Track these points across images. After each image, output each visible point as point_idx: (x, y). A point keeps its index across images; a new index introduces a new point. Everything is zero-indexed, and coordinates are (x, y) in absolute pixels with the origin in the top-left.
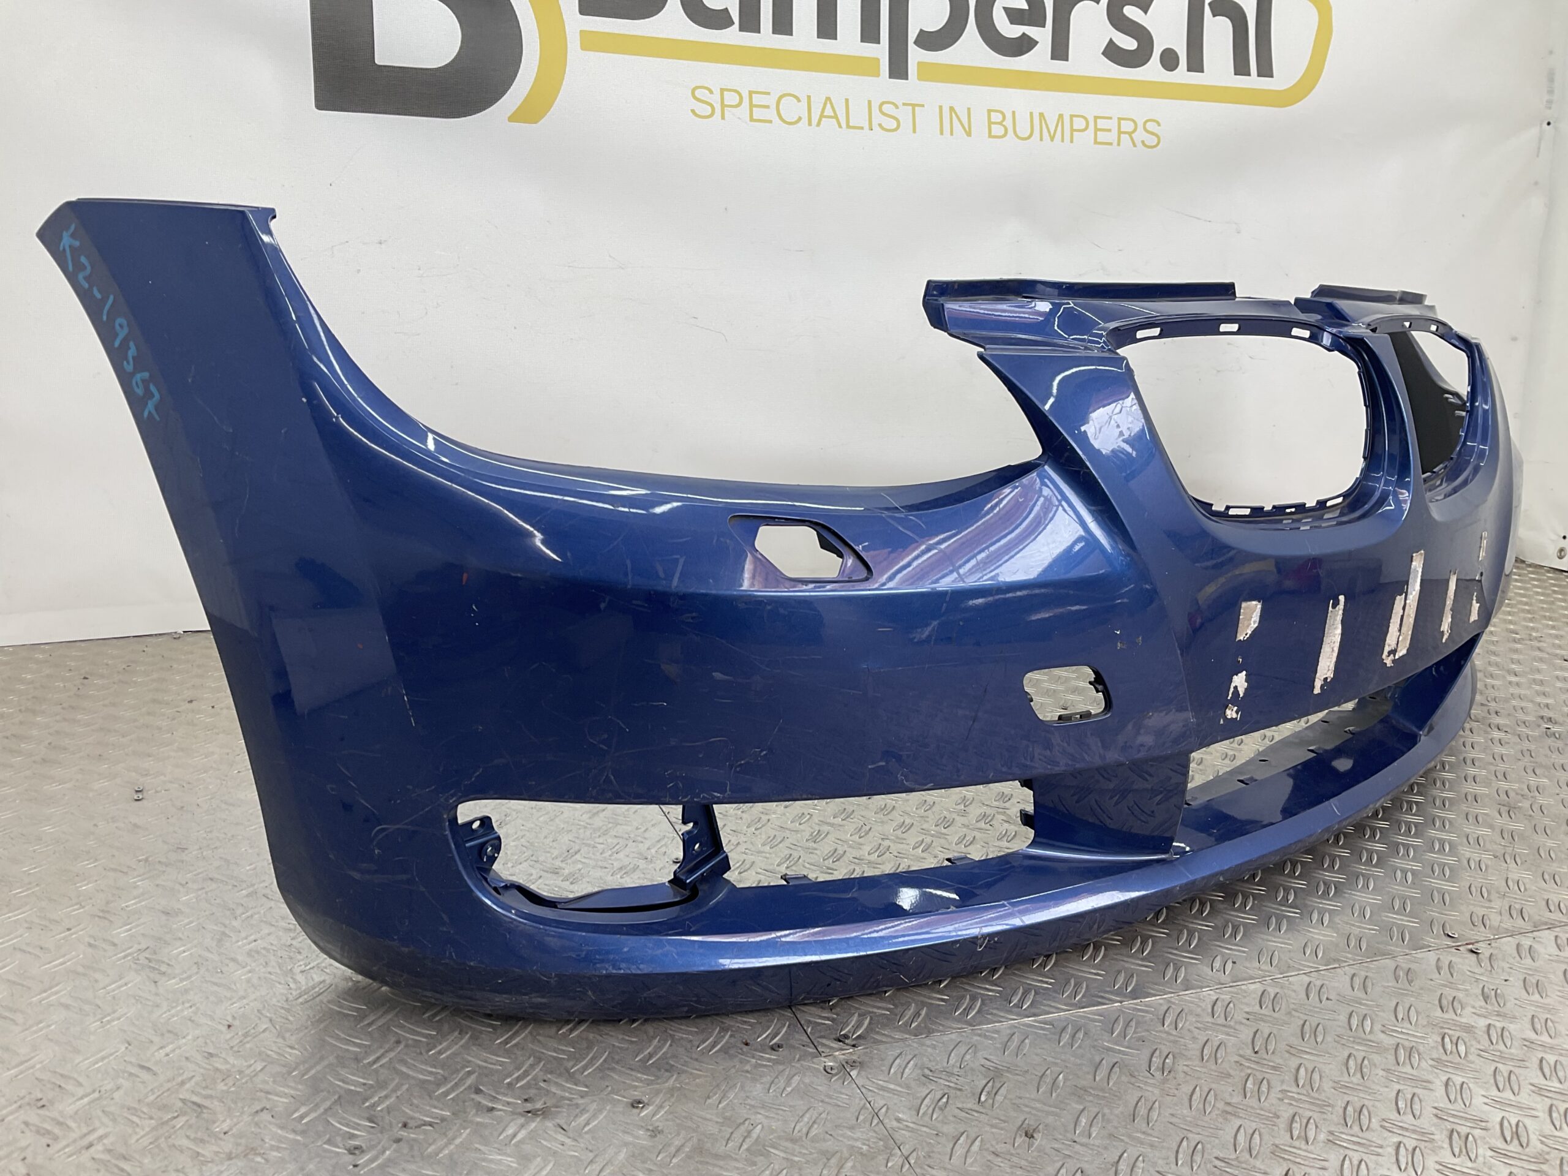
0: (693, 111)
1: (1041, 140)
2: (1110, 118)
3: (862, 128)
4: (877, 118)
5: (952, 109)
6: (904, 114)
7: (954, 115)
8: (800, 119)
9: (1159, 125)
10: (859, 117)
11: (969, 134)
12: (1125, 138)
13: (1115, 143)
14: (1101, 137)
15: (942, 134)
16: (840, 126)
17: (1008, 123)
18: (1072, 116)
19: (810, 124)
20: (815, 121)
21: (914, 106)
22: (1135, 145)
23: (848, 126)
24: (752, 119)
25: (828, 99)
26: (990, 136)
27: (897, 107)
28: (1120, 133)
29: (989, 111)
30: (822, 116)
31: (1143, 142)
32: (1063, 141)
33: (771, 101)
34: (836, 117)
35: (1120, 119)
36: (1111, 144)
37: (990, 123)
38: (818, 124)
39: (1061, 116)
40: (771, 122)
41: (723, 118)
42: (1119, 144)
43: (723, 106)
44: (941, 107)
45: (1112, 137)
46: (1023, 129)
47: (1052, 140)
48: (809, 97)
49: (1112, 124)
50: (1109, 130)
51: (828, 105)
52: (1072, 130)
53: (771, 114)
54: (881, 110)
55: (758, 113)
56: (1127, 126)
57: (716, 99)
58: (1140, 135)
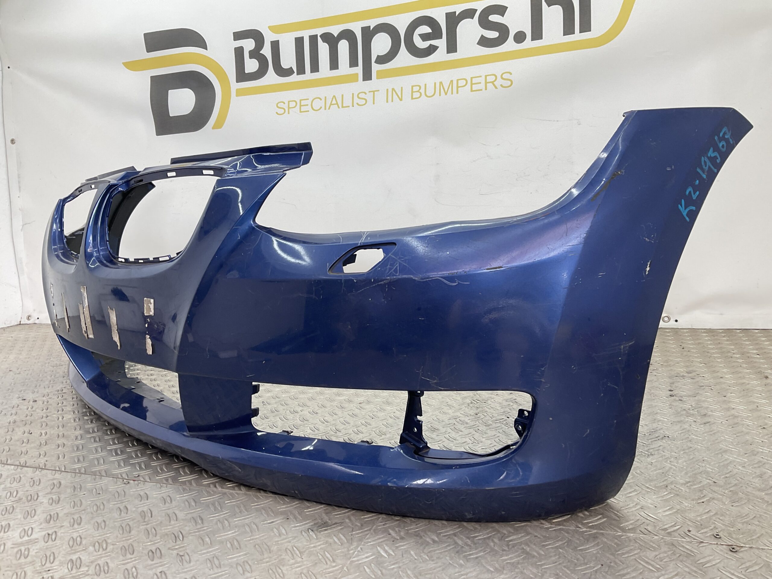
0: (277, 113)
1: (440, 95)
2: (481, 76)
3: (349, 107)
4: (356, 100)
5: (393, 89)
6: (369, 97)
7: (394, 92)
8: (321, 107)
9: (511, 74)
10: (348, 102)
11: (401, 100)
12: (490, 86)
13: (484, 90)
14: (475, 87)
15: (387, 102)
16: (339, 107)
17: (422, 91)
18: (458, 80)
19: (325, 109)
20: (327, 107)
21: (374, 92)
22: (496, 88)
23: (343, 107)
24: (301, 112)
25: (334, 96)
26: (412, 98)
27: (366, 94)
28: (486, 83)
29: (412, 86)
30: (331, 104)
31: (501, 85)
32: (452, 94)
33: (309, 102)
34: (337, 104)
35: (486, 76)
36: (481, 90)
37: (412, 92)
38: (329, 109)
39: (452, 81)
40: (308, 111)
41: (289, 113)
42: (486, 89)
43: (289, 108)
44: (387, 90)
45: (482, 86)
46: (430, 92)
47: (446, 94)
48: (326, 97)
49: (482, 80)
50: (480, 83)
51: (334, 99)
52: (458, 87)
53: (309, 108)
54: (358, 97)
55: (303, 109)
56: (490, 79)
57: (285, 106)
58: (498, 82)
